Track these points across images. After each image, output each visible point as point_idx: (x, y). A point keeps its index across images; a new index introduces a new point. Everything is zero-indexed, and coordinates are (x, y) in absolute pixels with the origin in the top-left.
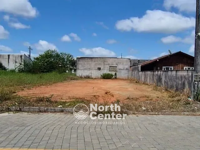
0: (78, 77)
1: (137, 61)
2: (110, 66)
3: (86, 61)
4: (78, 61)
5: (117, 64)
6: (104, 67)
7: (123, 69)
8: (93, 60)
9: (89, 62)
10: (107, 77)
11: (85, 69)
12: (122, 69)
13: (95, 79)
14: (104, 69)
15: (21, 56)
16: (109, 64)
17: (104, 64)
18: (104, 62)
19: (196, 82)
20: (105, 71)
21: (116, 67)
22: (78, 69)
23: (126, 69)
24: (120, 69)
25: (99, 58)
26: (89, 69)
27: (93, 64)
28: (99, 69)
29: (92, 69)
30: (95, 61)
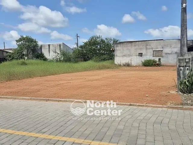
0: (117, 65)
1: (191, 41)
2: (154, 51)
3: (124, 47)
4: (116, 47)
5: (163, 48)
6: (147, 52)
7: (171, 54)
8: (133, 44)
9: (128, 47)
10: (148, 64)
11: (124, 56)
12: (169, 54)
13: (136, 66)
14: (146, 55)
15: (60, 46)
16: (152, 48)
17: (147, 49)
18: (147, 45)
19: (182, 68)
20: (148, 57)
21: (162, 51)
22: (117, 56)
23: (175, 53)
24: (166, 54)
25: (140, 42)
26: (129, 55)
27: (133, 49)
28: (141, 55)
29: (131, 56)
30: (135, 46)
